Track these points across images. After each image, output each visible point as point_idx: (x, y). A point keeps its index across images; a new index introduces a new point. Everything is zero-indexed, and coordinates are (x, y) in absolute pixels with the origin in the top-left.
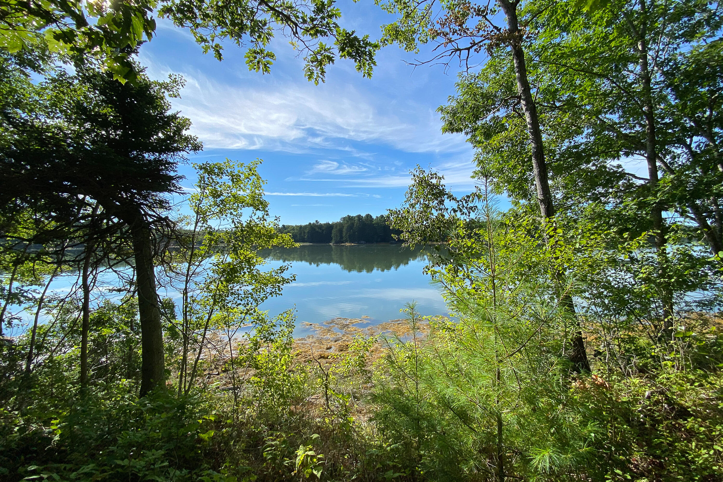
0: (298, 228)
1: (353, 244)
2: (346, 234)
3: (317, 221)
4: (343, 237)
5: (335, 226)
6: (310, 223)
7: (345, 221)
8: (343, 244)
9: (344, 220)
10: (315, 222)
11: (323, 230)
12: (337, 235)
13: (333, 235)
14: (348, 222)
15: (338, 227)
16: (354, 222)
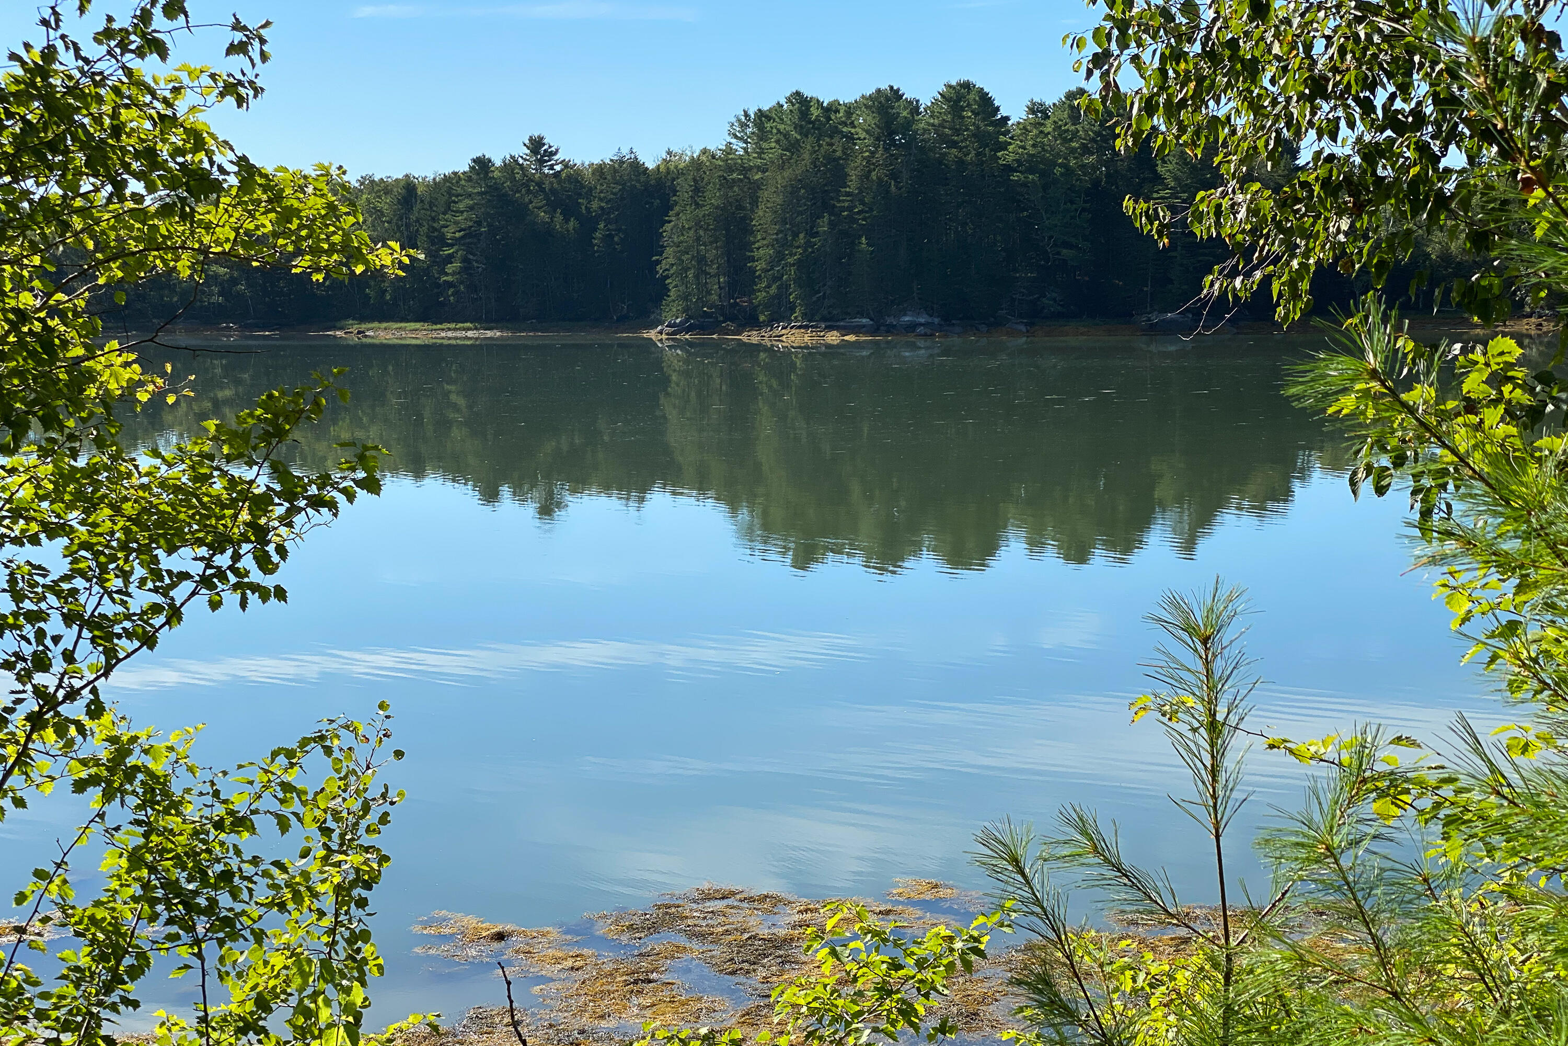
0: (385, 204)
1: (833, 338)
2: (782, 247)
3: (536, 144)
4: (753, 277)
5: (684, 187)
6: (482, 164)
7: (773, 150)
8: (752, 337)
9: (762, 134)
10: (521, 151)
11: (588, 224)
12: (701, 260)
13: (668, 261)
14: (793, 147)
15: (714, 198)
16: (848, 155)
